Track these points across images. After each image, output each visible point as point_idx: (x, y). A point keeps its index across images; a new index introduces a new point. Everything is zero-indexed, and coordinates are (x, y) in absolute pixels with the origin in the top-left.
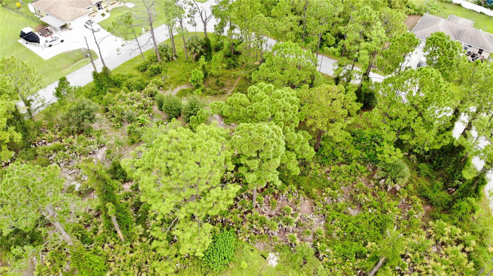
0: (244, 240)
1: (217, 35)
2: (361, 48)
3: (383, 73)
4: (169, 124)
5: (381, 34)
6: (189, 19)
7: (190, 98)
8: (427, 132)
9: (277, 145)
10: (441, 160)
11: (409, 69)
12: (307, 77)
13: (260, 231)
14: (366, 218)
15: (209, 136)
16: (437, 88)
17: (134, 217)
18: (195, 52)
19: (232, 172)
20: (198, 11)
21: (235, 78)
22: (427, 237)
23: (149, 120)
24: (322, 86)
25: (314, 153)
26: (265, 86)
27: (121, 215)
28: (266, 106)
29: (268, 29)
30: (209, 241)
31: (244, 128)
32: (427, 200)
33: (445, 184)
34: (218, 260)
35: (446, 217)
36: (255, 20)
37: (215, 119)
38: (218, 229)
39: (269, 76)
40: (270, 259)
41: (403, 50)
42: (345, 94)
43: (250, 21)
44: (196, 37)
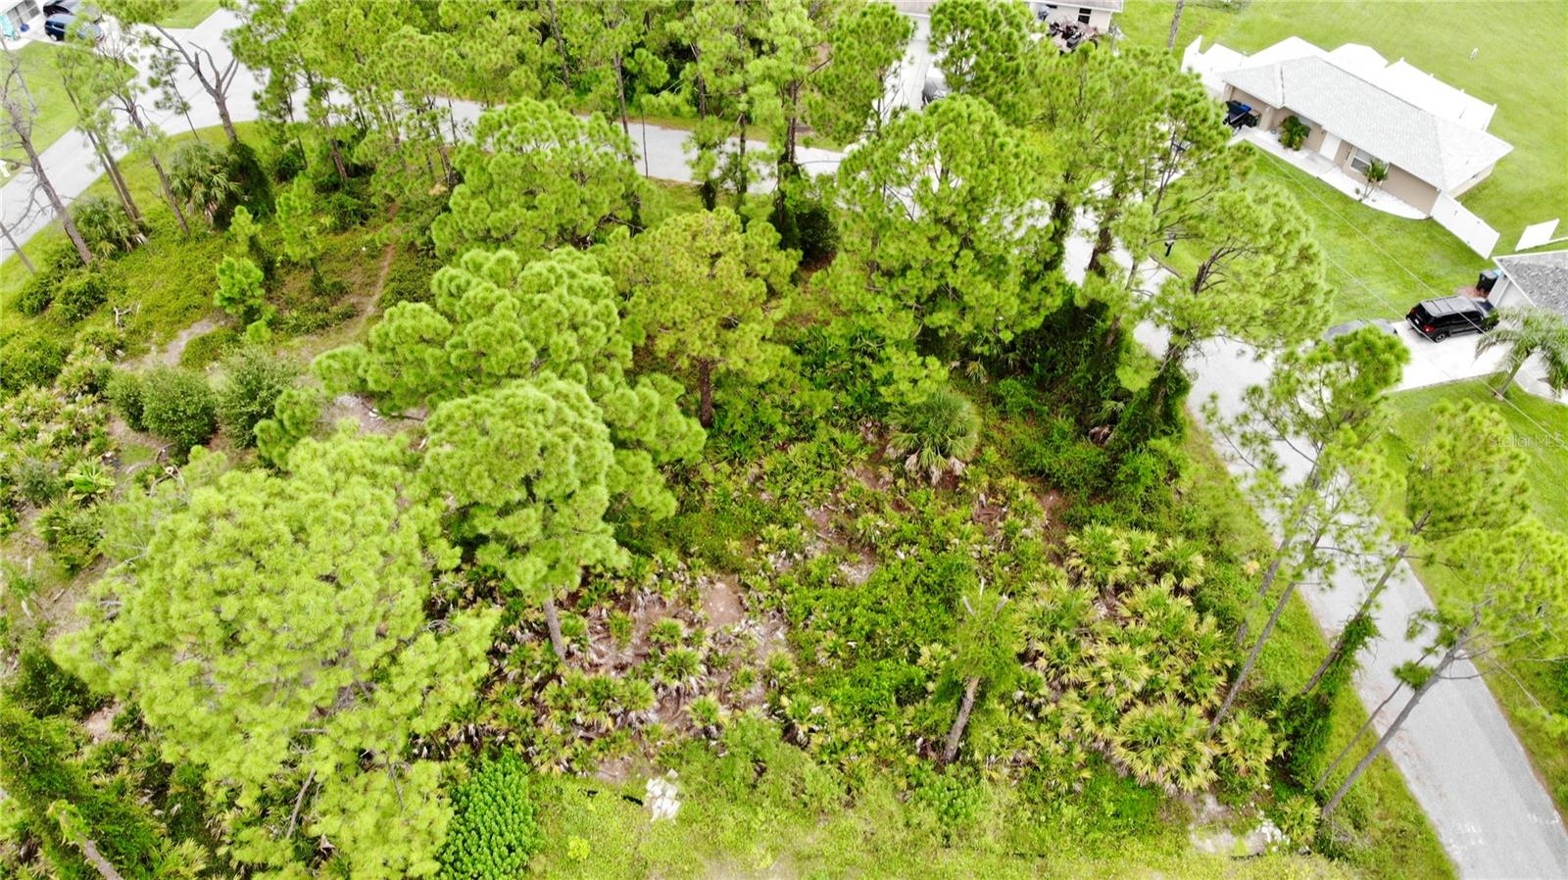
0: (558, 770)
1: (272, 125)
2: (751, 78)
3: (835, 144)
4: (184, 472)
5: (797, 23)
6: (157, 94)
7: (235, 360)
8: (997, 287)
9: (582, 444)
10: (1052, 357)
11: (902, 115)
12: (612, 201)
13: (599, 726)
14: (895, 580)
15: (340, 476)
16: (993, 155)
17: (159, 819)
18: (208, 198)
19: (458, 570)
20: (184, 60)
21: (375, 253)
22: (1071, 582)
23: (108, 474)
24: (669, 220)
25: (704, 434)
26: (487, 259)
27: (110, 828)
28: (511, 325)
29: (442, 72)
30: (442, 816)
31: (457, 415)
32: (1043, 479)
33: (1079, 421)
34: (490, 862)
35: (1106, 510)
36: (390, 52)
37: (344, 409)
38: (461, 766)
39: (489, 222)
40: (655, 798)
41: (872, 58)
42: (744, 231)
43: (376, 58)
44: (199, 148)
